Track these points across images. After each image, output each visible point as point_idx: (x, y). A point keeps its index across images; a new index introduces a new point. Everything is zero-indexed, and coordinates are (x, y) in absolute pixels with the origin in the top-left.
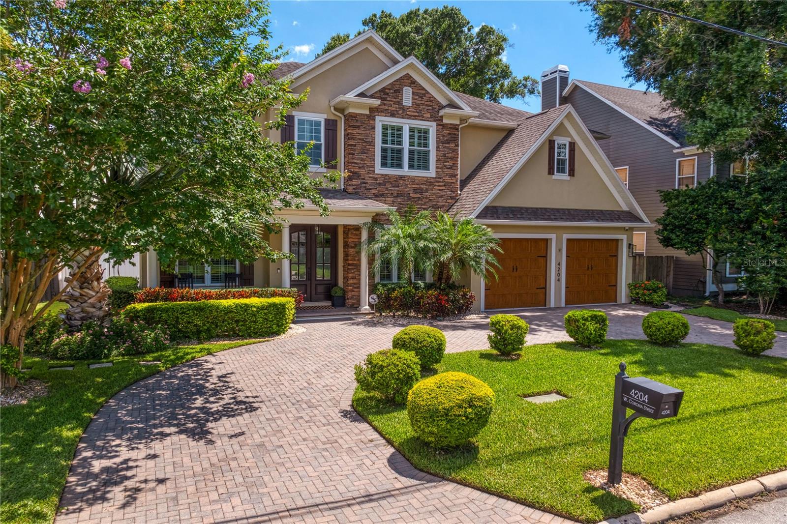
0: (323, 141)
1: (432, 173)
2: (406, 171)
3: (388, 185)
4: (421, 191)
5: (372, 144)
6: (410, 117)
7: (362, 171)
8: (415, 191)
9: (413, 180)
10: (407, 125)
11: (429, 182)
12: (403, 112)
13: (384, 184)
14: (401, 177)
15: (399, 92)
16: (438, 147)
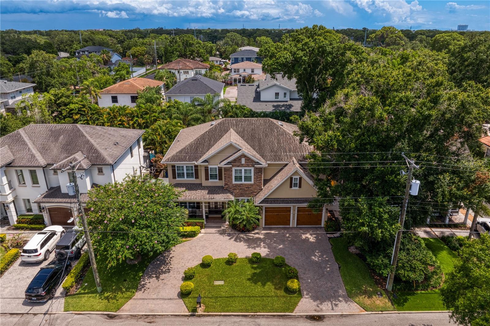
0: (218, 173)
1: (252, 182)
2: (243, 182)
3: (237, 187)
4: (248, 188)
5: (231, 175)
6: (244, 167)
7: (228, 183)
8: (246, 188)
9: (245, 185)
10: (243, 169)
11: (251, 185)
12: (242, 166)
13: (236, 186)
14: (242, 184)
15: (240, 160)
16: (254, 175)
